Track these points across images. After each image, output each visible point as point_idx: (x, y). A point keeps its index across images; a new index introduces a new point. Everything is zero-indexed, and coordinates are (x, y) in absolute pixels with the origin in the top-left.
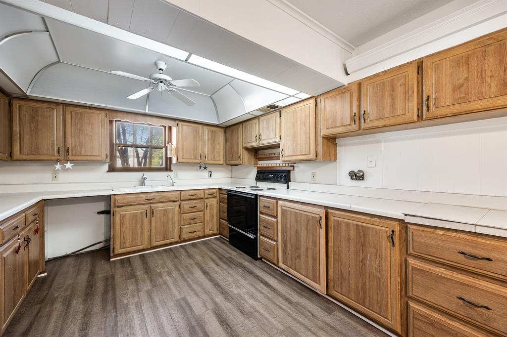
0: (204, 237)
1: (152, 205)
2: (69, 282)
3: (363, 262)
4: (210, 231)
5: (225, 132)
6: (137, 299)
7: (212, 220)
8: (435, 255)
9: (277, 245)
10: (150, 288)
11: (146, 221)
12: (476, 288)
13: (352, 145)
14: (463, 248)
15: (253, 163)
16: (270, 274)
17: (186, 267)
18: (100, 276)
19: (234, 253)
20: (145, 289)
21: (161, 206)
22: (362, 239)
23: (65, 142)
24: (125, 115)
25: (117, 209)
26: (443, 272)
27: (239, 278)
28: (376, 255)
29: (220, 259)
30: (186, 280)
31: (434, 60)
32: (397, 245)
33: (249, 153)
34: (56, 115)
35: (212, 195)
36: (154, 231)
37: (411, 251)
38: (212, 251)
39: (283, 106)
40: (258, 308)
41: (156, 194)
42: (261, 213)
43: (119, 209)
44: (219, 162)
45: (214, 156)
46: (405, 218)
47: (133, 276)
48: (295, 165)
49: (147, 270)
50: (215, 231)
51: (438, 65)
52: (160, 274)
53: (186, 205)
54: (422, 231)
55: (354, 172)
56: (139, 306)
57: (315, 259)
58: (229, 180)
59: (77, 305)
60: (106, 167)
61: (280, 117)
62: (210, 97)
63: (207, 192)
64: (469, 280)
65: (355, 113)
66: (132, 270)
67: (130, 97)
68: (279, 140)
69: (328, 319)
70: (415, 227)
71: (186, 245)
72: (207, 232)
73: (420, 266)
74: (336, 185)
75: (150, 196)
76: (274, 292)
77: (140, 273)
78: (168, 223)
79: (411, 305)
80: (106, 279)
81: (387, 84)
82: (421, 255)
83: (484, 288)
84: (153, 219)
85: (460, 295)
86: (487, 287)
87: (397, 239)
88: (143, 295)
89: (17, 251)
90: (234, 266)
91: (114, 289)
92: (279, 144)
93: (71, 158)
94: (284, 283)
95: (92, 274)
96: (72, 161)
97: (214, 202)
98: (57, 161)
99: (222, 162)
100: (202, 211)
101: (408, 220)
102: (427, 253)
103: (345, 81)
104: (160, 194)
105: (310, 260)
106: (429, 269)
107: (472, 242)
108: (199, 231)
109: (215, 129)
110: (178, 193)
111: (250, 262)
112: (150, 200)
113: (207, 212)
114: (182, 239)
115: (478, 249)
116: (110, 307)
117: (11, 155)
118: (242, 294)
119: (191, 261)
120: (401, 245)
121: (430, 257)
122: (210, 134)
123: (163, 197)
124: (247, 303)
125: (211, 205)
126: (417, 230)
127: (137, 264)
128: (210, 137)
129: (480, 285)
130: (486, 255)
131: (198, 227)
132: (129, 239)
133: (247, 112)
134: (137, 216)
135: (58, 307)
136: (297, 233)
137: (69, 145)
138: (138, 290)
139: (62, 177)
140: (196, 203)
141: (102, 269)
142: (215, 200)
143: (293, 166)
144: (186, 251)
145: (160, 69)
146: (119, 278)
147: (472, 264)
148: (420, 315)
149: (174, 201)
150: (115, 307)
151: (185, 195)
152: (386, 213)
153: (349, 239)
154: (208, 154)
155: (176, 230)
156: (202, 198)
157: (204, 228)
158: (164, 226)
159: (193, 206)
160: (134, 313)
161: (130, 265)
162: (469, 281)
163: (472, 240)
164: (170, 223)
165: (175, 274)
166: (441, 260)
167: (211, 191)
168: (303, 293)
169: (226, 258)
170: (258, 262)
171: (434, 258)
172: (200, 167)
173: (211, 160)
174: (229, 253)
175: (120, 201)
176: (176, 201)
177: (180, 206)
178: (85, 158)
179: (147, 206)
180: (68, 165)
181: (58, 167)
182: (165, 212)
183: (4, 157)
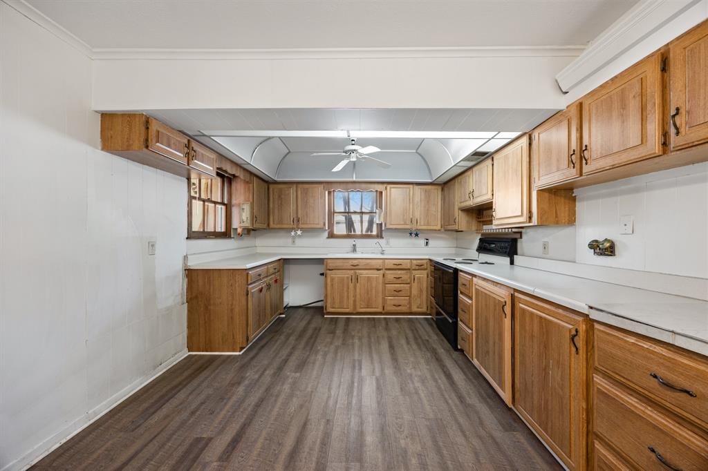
0: (411, 314)
1: (357, 271)
2: (294, 324)
3: (545, 370)
4: (418, 308)
5: (442, 190)
6: (326, 349)
7: (420, 296)
8: (622, 375)
9: (472, 333)
10: (340, 344)
11: (351, 286)
12: (673, 438)
13: (597, 197)
14: (656, 368)
15: (474, 228)
16: (461, 368)
17: (378, 337)
18: (313, 326)
19: (435, 337)
20: (336, 344)
21: (364, 274)
22: (545, 337)
23: (297, 213)
24: (338, 185)
25: (328, 272)
26: (633, 403)
27: (422, 361)
28: (558, 362)
29: (416, 339)
30: (370, 348)
31: (687, 43)
32: (581, 352)
33: (468, 215)
35: (420, 267)
36: (358, 296)
37: (596, 364)
38: (412, 330)
39: (492, 151)
40: (420, 392)
41: (360, 260)
42: (462, 293)
43: (330, 272)
44: (435, 228)
45: (428, 221)
46: (589, 312)
47: (333, 332)
48: (523, 230)
49: (345, 331)
50: (424, 310)
51: (692, 50)
52: (353, 337)
53: (390, 275)
54: (608, 334)
55: (596, 241)
56: (325, 355)
57: (501, 358)
58: (453, 251)
59: (292, 340)
60: (326, 234)
61: (493, 165)
62: (417, 152)
63: (414, 262)
64: (666, 423)
65: (574, 151)
66: (335, 328)
67: (334, 170)
68: (490, 196)
69: (499, 434)
70: (602, 328)
71: (390, 318)
72: (415, 309)
73: (606, 388)
74: (575, 262)
75: (355, 262)
76: (451, 385)
77: (339, 332)
78: (371, 290)
79: (596, 445)
80: (316, 329)
81: (616, 98)
82: (608, 371)
83: (685, 442)
84: (358, 285)
85: (653, 445)
86: (689, 440)
87: (581, 342)
88: (333, 347)
89: (261, 290)
90: (424, 349)
91: (316, 337)
92: (492, 202)
93: (301, 226)
94: (473, 383)
95: (309, 323)
96: (301, 229)
97: (423, 275)
98: (293, 229)
99: (439, 227)
100: (409, 284)
101: (594, 315)
102: (613, 370)
103: (562, 103)
104: (364, 261)
105: (497, 357)
106: (617, 396)
107: (669, 360)
108: (404, 306)
109: (430, 187)
110: (382, 261)
111: (448, 351)
112: (355, 266)
113: (415, 285)
114: (385, 311)
115: (676, 374)
116: (308, 348)
117: (268, 225)
118: (414, 375)
119: (385, 334)
120: (589, 354)
121: (618, 377)
122: (423, 194)
123: (367, 264)
124: (413, 383)
125: (419, 278)
126: (603, 331)
127: (341, 325)
128: (423, 197)
129: (680, 435)
130: (686, 384)
131: (403, 300)
132: (337, 300)
133: (453, 164)
134: (343, 280)
135: (282, 337)
136: (487, 320)
137: (299, 216)
138: (331, 343)
139: (299, 242)
140: (401, 274)
141: (317, 321)
142: (425, 272)
143: (521, 233)
144: (387, 324)
145: (352, 140)
146: (323, 331)
147: (669, 397)
148: (605, 463)
149: (378, 270)
150: (311, 349)
151: (389, 264)
152: (569, 303)
153: (532, 336)
154: (420, 219)
155: (380, 300)
156: (409, 269)
157: (410, 303)
158: (368, 294)
159: (398, 276)
160: (319, 357)
161: (336, 323)
162: (666, 425)
163: (669, 358)
164: (374, 291)
165: (365, 340)
166: (631, 384)
167: (419, 261)
168: (488, 400)
169: (423, 341)
170: (455, 354)
171: (622, 379)
172: (411, 234)
173: (424, 225)
174: (429, 336)
175: (331, 265)
176: (380, 270)
177: (384, 275)
178: (310, 226)
179: (353, 271)
180: (299, 232)
181: (293, 233)
182: (369, 279)
183: (265, 226)
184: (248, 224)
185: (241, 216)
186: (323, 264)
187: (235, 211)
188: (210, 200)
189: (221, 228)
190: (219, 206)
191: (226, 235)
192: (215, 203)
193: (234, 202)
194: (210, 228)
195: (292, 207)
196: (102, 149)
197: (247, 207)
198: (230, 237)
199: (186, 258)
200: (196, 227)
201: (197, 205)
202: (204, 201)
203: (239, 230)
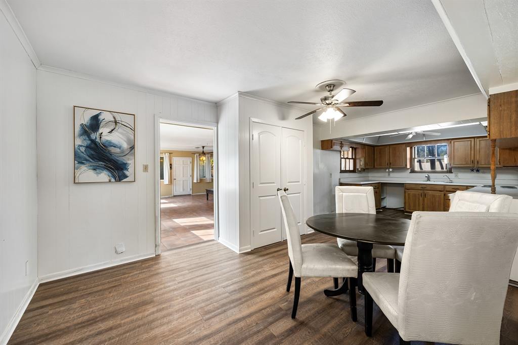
1: (425, 191)
11: (421, 199)
21: (430, 193)
23: (390, 160)
34: (387, 149)
36: (426, 205)
41: (427, 185)
43: (408, 190)
45: (488, 161)
60: (409, 171)
75: (423, 186)
84: (426, 199)
93: (392, 166)
96: (392, 168)
98: (387, 168)
104: (430, 186)
110: (443, 186)
112: (424, 188)
117: (374, 166)
123: (432, 188)
132: (412, 206)
134: (416, 195)
137: (391, 162)
139: (392, 175)
151: (449, 188)
154: (481, 161)
158: (433, 204)
172: (472, 170)
173: (485, 165)
175: (408, 187)
176: (442, 191)
177: (445, 195)
178: (397, 166)
179: (422, 191)
180: (391, 170)
181: (387, 170)
182: (434, 196)
183: (372, 167)
184: (363, 167)
185: (360, 163)
186: (403, 187)
187: (358, 161)
188: (347, 158)
189: (352, 169)
190: (351, 160)
191: (354, 171)
192: (349, 159)
193: (357, 157)
194: (347, 169)
195: (387, 157)
196: (322, 149)
197: (363, 160)
198: (355, 172)
199: (340, 179)
200: (343, 169)
201: (343, 160)
202: (345, 159)
203: (359, 169)
